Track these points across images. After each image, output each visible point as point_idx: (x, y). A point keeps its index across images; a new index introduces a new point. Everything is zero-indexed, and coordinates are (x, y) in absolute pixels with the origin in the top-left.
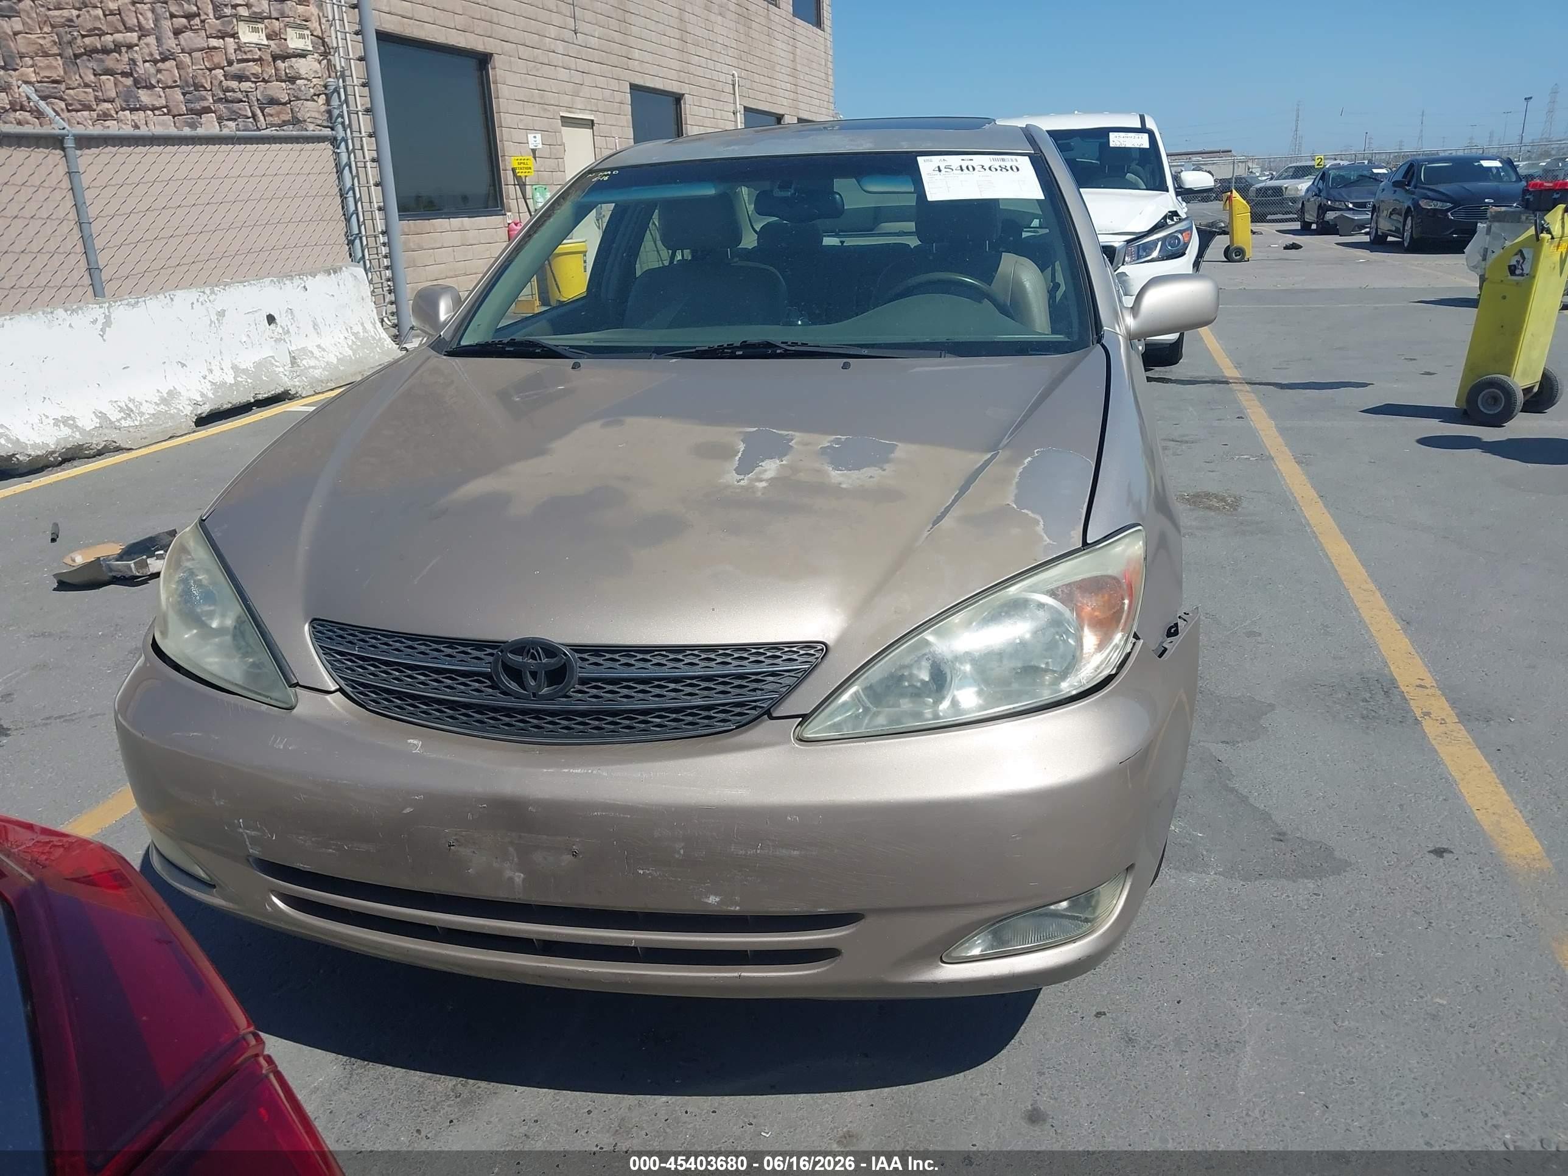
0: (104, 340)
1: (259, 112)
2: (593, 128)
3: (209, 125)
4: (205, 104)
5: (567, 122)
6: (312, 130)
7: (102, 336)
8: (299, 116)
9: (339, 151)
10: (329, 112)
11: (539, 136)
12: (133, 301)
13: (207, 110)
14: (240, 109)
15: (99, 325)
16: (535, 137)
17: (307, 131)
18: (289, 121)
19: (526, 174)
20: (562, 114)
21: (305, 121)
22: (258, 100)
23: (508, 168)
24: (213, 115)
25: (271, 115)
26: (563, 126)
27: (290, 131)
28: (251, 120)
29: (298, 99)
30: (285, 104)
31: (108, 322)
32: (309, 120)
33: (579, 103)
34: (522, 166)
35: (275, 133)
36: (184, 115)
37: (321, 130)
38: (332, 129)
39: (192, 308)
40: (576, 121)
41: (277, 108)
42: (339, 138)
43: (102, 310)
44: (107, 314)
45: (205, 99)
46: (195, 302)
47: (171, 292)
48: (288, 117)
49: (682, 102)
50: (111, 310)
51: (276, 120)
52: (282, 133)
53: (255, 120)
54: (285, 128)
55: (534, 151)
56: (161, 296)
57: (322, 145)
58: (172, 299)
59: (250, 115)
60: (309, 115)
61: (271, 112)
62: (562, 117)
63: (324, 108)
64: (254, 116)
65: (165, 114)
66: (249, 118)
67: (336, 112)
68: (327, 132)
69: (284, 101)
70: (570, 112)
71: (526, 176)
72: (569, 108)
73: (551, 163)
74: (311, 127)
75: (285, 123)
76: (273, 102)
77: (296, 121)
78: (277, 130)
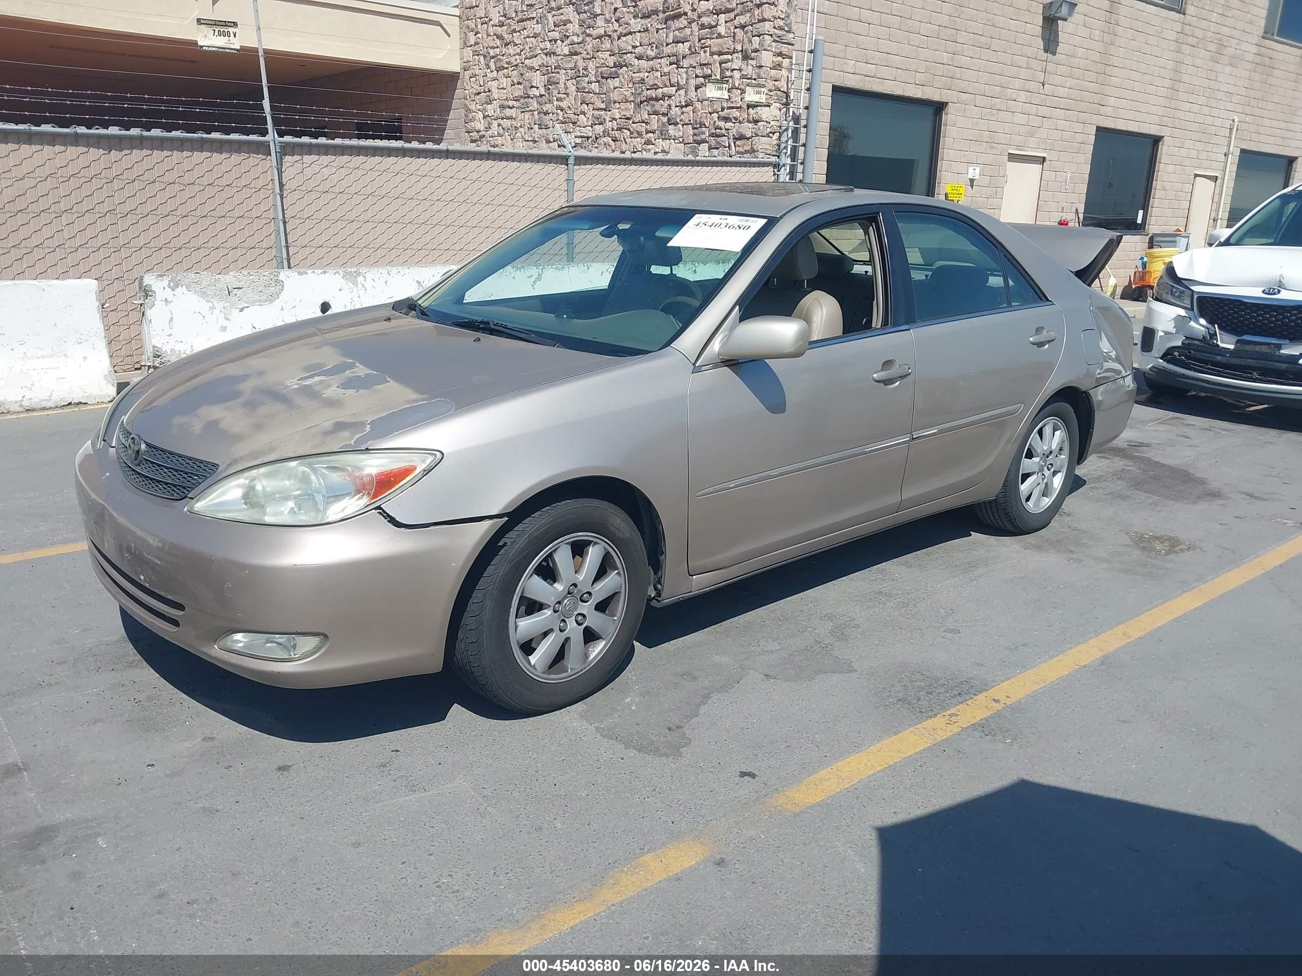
0: (534, 288)
1: (732, 144)
2: (1043, 164)
3: (703, 152)
4: (703, 137)
5: (1013, 157)
6: (761, 157)
7: (533, 286)
8: (755, 147)
9: (779, 173)
10: (779, 145)
11: (978, 169)
12: (561, 267)
13: (704, 141)
14: (722, 141)
15: (533, 279)
16: (974, 169)
17: (757, 158)
18: (749, 150)
19: (959, 199)
20: (1010, 151)
21: (758, 151)
22: (734, 135)
23: (941, 193)
24: (707, 144)
25: (739, 146)
26: (1008, 161)
27: (747, 158)
28: (727, 149)
29: (757, 135)
30: (748, 139)
31: (539, 278)
32: (760, 151)
33: (1032, 142)
34: (955, 192)
35: (739, 159)
36: (691, 143)
37: (769, 158)
38: (778, 157)
39: (602, 275)
40: (1024, 158)
41: (744, 141)
42: (781, 164)
43: (537, 270)
44: (540, 272)
45: (704, 133)
46: (605, 271)
47: (589, 264)
48: (748, 148)
49: (1160, 143)
50: (544, 271)
51: (741, 149)
52: (743, 159)
53: (729, 149)
54: (745, 155)
55: (972, 181)
56: (581, 265)
57: (766, 169)
58: (588, 268)
59: (727, 145)
60: (761, 147)
61: (739, 144)
62: (1009, 153)
63: (775, 142)
64: (729, 147)
65: (680, 143)
66: (726, 147)
67: (783, 145)
68: (774, 159)
69: (748, 136)
70: (1020, 150)
71: (958, 201)
72: (1018, 147)
73: (989, 191)
74: (761, 155)
75: (746, 152)
76: (742, 137)
77: (753, 151)
78: (740, 157)
